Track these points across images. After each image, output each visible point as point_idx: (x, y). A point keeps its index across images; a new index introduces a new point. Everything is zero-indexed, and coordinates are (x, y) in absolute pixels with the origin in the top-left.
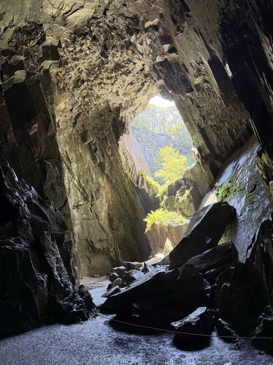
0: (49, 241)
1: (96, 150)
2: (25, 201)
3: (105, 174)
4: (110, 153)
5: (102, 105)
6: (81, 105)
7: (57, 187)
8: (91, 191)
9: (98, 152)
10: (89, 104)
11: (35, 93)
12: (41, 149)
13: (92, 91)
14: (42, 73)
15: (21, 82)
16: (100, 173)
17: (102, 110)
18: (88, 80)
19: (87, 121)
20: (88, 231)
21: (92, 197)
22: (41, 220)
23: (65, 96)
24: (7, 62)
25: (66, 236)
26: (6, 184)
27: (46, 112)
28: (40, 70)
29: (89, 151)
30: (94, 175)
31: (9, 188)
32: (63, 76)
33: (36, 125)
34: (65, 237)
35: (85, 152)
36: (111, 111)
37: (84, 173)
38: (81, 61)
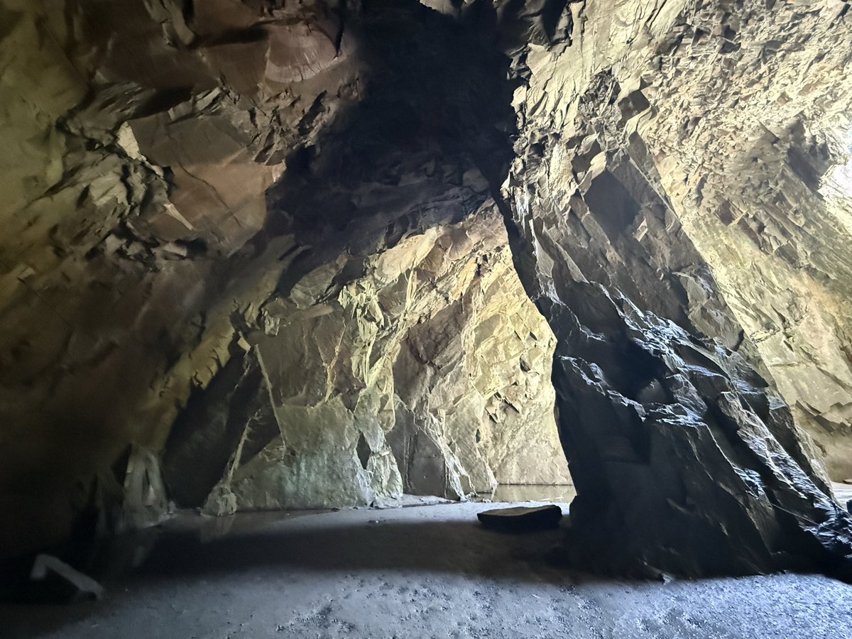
0: (739, 409)
1: (761, 228)
2: (668, 345)
3: (801, 267)
4: (801, 222)
5: (750, 139)
6: (703, 163)
7: (714, 312)
8: (774, 309)
9: (768, 229)
10: (720, 152)
11: (626, 177)
12: (663, 257)
13: (721, 127)
14: (628, 142)
15: (601, 171)
16: (788, 269)
17: (754, 148)
18: (706, 113)
19: (725, 183)
20: (796, 388)
21: (783, 320)
22: (708, 373)
23: (668, 163)
24: (576, 154)
25: (770, 399)
26: (628, 324)
27: (654, 196)
28: (624, 139)
29: (745, 236)
30: (773, 275)
31: (636, 329)
32: (655, 133)
33: (644, 223)
34: (769, 401)
35: (737, 239)
36: (777, 140)
37: (748, 278)
38: (682, 90)
